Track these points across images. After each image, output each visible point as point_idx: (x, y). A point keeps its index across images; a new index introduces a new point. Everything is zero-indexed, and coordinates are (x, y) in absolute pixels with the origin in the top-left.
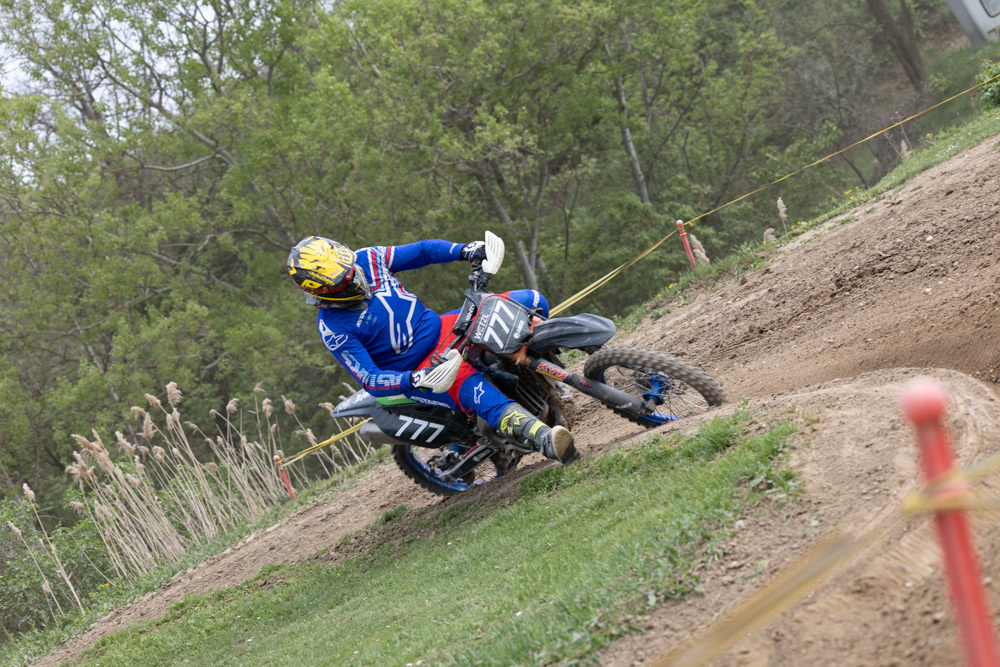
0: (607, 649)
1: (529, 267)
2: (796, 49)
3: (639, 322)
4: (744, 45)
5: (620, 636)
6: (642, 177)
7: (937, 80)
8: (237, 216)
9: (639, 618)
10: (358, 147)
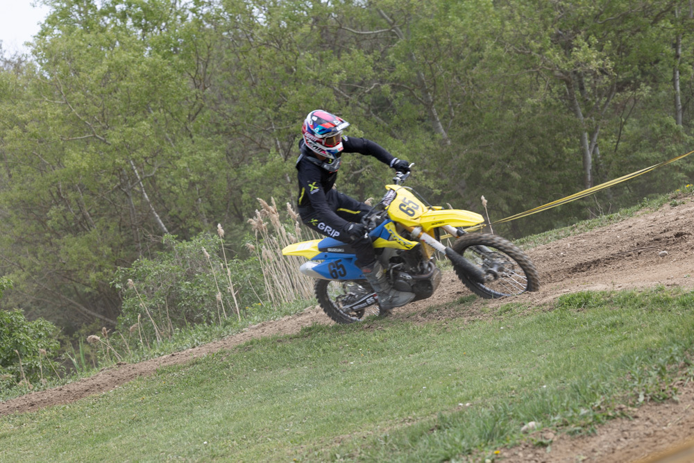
0: (603, 424)
1: (588, 152)
3: (661, 205)
5: (614, 418)
6: (680, 107)
8: (397, 74)
9: (630, 409)
10: (489, 45)
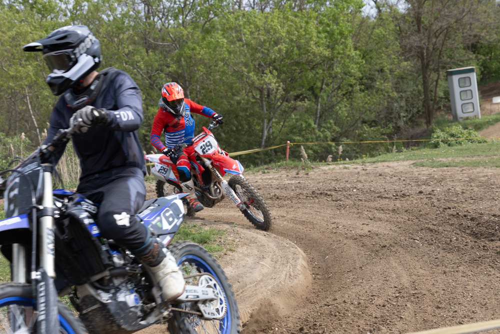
1: (265, 130)
2: (395, 94)
3: (258, 171)
4: (378, 85)
6: (319, 116)
7: (434, 126)
